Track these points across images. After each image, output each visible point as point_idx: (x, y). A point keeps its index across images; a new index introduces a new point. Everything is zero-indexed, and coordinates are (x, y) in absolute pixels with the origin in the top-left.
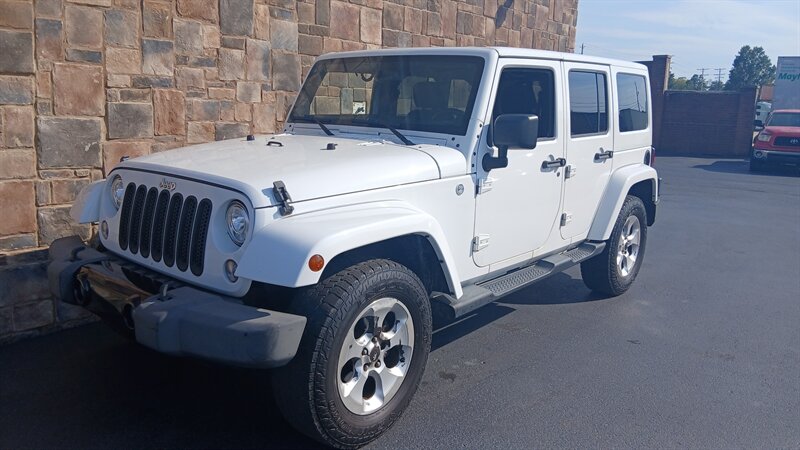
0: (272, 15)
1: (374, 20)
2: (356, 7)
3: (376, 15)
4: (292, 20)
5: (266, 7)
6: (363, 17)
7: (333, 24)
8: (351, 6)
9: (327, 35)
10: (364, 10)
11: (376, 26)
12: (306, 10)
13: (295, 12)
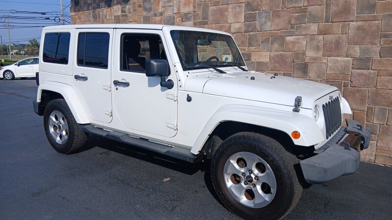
0: (182, 21)
1: (238, 9)
2: (225, 6)
3: (240, 6)
4: (190, 21)
5: (180, 18)
6: (230, 10)
7: (210, 18)
8: (222, 6)
9: (207, 24)
10: (231, 6)
11: (240, 13)
12: (197, 15)
13: (192, 17)
